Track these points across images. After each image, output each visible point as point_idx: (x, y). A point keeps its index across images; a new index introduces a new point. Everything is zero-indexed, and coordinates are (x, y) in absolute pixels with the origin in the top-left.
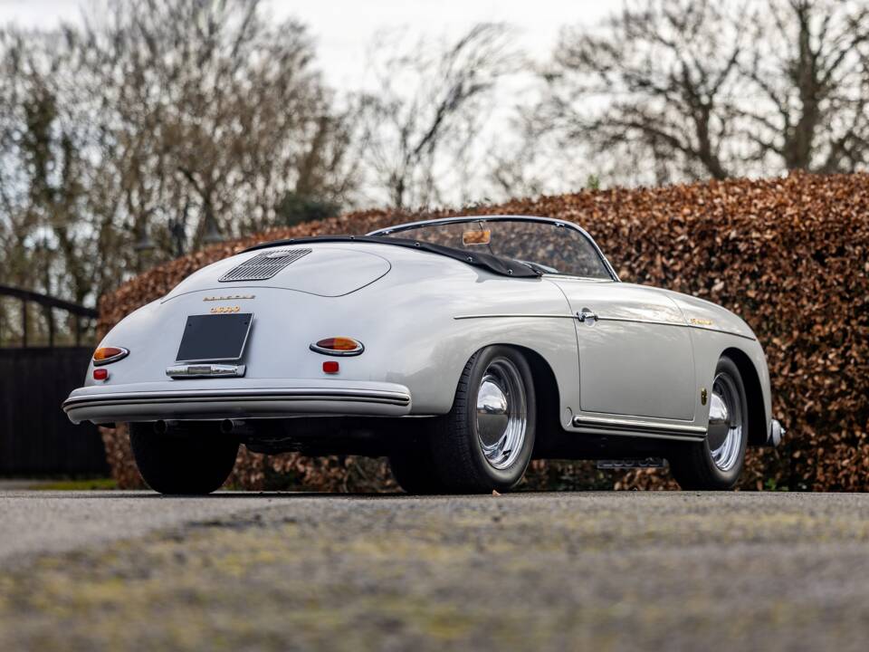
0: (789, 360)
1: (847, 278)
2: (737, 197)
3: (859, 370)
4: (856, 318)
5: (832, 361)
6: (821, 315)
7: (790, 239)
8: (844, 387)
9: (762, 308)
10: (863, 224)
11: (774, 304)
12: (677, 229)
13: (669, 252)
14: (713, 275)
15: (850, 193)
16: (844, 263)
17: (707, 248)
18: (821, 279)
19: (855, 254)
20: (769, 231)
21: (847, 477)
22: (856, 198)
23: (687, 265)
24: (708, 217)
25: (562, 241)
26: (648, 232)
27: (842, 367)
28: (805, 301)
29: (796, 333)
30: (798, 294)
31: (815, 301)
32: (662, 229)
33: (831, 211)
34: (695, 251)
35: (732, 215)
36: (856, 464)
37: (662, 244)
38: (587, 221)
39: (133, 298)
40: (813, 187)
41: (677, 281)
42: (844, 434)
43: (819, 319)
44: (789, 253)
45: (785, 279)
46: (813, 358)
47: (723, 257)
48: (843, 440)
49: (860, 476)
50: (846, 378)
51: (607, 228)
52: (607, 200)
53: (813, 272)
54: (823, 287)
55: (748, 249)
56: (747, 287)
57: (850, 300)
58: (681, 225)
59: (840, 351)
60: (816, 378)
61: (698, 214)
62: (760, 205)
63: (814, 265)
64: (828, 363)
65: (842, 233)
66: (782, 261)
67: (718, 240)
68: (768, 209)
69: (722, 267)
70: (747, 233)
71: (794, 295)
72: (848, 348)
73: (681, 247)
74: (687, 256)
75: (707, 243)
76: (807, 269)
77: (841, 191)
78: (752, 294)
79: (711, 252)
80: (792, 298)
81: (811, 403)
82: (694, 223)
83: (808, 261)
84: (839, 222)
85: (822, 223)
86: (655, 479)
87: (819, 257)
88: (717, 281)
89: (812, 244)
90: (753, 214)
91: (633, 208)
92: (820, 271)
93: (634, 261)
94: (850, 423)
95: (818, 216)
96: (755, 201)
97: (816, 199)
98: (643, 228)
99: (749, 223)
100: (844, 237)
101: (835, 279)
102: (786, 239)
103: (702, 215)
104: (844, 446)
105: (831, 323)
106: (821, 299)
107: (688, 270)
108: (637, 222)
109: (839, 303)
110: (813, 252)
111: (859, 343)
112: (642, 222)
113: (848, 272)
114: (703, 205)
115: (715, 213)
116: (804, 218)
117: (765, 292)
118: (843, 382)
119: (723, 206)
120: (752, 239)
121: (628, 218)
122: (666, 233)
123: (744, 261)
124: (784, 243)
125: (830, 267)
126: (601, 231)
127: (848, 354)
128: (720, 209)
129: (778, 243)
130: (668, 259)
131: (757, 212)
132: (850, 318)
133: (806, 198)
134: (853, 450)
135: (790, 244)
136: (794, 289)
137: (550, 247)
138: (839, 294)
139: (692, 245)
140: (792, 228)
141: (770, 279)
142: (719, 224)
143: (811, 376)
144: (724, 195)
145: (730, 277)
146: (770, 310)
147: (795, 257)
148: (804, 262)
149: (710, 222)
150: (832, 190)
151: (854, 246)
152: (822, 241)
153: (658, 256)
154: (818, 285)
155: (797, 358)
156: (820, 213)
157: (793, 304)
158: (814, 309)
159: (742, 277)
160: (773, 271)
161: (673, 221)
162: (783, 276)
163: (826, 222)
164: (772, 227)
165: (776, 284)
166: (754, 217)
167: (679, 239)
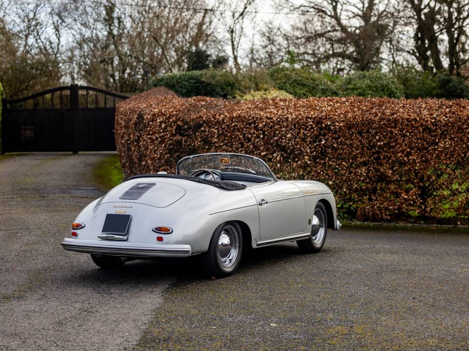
0: (348, 170)
1: (369, 141)
2: (331, 107)
3: (373, 175)
4: (373, 156)
5: (364, 171)
6: (360, 154)
7: (349, 126)
8: (368, 181)
9: (339, 151)
10: (376, 122)
11: (344, 150)
12: (309, 120)
13: (306, 128)
14: (322, 137)
15: (372, 108)
16: (369, 136)
17: (319, 128)
19: (373, 133)
20: (342, 123)
21: (368, 212)
22: (374, 111)
23: (312, 133)
24: (320, 116)
25: (269, 121)
26: (299, 120)
27: (367, 173)
29: (351, 160)
30: (352, 146)
31: (357, 149)
32: (304, 120)
33: (365, 116)
34: (315, 129)
35: (329, 116)
37: (303, 125)
38: (277, 114)
40: (359, 104)
41: (308, 139)
42: (368, 197)
43: (359, 156)
44: (349, 131)
45: (347, 141)
46: (357, 170)
47: (325, 131)
48: (367, 199)
49: (374, 212)
50: (369, 177)
51: (284, 118)
52: (285, 104)
53: (357, 138)
54: (361, 144)
55: (334, 129)
56: (334, 143)
57: (371, 150)
58: (310, 118)
59: (367, 168)
60: (358, 177)
61: (316, 115)
62: (339, 112)
63: (358, 136)
64: (362, 172)
65: (369, 124)
66: (346, 134)
67: (323, 125)
68: (341, 113)
69: (325, 135)
70: (334, 123)
71: (350, 147)
72: (370, 167)
73: (310, 127)
74: (312, 130)
75: (319, 126)
76: (355, 137)
78: (335, 145)
79: (321, 130)
80: (350, 148)
81: (356, 186)
82: (315, 118)
83: (356, 134)
84: (367, 121)
85: (361, 121)
87: (360, 133)
88: (323, 140)
89: (357, 128)
90: (336, 116)
92: (360, 138)
93: (293, 131)
94: (370, 193)
95: (359, 118)
96: (337, 110)
97: (360, 110)
98: (297, 119)
99: (335, 119)
100: (369, 126)
101: (366, 142)
103: (318, 115)
104: (368, 201)
105: (364, 157)
106: (360, 149)
107: (313, 135)
108: (294, 116)
109: (366, 151)
110: (358, 131)
111: (374, 165)
112: (296, 116)
113: (370, 139)
114: (318, 110)
115: (323, 114)
116: (354, 118)
117: (340, 145)
118: (368, 179)
119: (326, 111)
120: (336, 125)
121: (291, 114)
123: (333, 133)
124: (347, 128)
125: (364, 137)
126: (281, 119)
127: (369, 169)
128: (325, 113)
129: (345, 127)
130: (305, 131)
131: (338, 115)
132: (370, 156)
133: (356, 109)
134: (371, 203)
135: (349, 128)
136: (351, 144)
137: (264, 123)
138: (367, 147)
139: (314, 126)
140: (350, 122)
141: (342, 140)
142: (324, 119)
143: (356, 176)
145: (327, 139)
146: (342, 151)
147: (351, 133)
149: (320, 118)
151: (373, 130)
152: (361, 127)
153: (302, 130)
154: (359, 144)
155: (351, 170)
156: (361, 116)
157: (350, 150)
158: (357, 152)
159: (332, 139)
160: (343, 137)
161: (307, 117)
162: (347, 139)
163: (363, 120)
164: (343, 121)
165: (344, 142)
166: (336, 117)
167: (309, 124)
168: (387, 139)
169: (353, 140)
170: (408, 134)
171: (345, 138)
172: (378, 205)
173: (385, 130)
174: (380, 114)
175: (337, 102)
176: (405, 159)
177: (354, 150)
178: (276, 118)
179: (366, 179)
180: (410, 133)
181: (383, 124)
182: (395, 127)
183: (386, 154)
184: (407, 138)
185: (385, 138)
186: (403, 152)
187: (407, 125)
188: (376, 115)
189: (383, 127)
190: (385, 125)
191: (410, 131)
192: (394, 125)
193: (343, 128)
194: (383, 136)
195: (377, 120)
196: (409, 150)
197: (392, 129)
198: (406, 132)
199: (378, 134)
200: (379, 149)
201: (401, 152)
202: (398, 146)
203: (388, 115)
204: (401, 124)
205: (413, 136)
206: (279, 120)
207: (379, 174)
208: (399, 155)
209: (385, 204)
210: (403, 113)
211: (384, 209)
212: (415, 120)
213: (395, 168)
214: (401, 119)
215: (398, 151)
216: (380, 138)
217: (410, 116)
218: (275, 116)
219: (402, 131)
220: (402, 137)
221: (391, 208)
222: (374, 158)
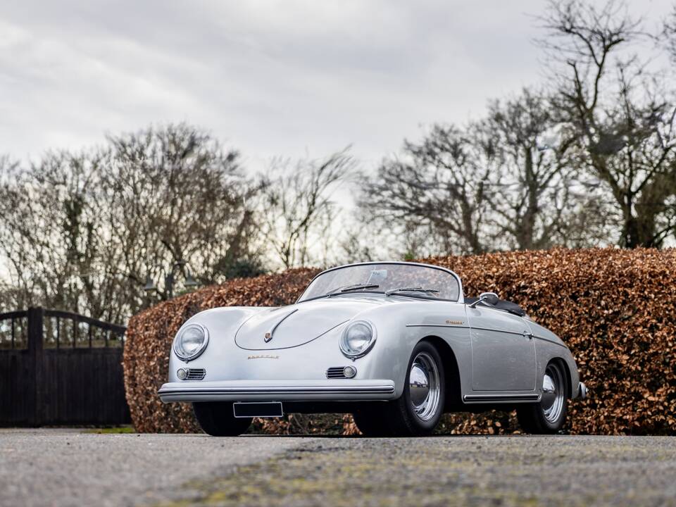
1: (590, 310)
3: (597, 364)
4: (596, 333)
5: (582, 359)
6: (575, 331)
7: (557, 286)
10: (600, 278)
12: (489, 280)
15: (592, 259)
16: (589, 301)
17: (507, 292)
18: (575, 310)
19: (595, 295)
20: (544, 282)
21: (590, 427)
22: (595, 263)
24: (508, 274)
27: (587, 362)
28: (565, 323)
30: (561, 319)
31: (571, 324)
32: (481, 280)
33: (581, 270)
35: (522, 272)
36: (596, 419)
39: (152, 319)
42: (588, 402)
43: (574, 334)
44: (556, 295)
45: (553, 310)
47: (517, 297)
48: (588, 405)
50: (590, 369)
52: (445, 263)
53: (570, 306)
54: (576, 315)
55: (532, 292)
57: (592, 323)
59: (586, 353)
61: (501, 272)
62: (538, 267)
63: (571, 302)
64: (579, 359)
65: (588, 282)
66: (552, 299)
67: (514, 287)
68: (543, 268)
70: (531, 283)
72: (591, 351)
75: (507, 289)
76: (567, 304)
77: (586, 258)
78: (534, 319)
79: (510, 294)
80: (558, 321)
82: (499, 276)
83: (567, 300)
84: (586, 276)
85: (575, 277)
86: (475, 428)
87: (574, 297)
89: (570, 290)
91: (462, 267)
92: (574, 306)
94: (592, 395)
95: (573, 273)
96: (535, 264)
97: (571, 263)
98: (469, 280)
99: (532, 277)
100: (589, 286)
101: (583, 310)
102: (554, 287)
103: (504, 272)
104: (588, 409)
105: (581, 336)
106: (575, 322)
108: (465, 276)
109: (586, 324)
110: (570, 294)
111: (598, 348)
112: (468, 276)
113: (591, 306)
114: (504, 266)
115: (512, 271)
116: (565, 274)
117: (541, 318)
118: (588, 371)
119: (516, 267)
120: (534, 286)
122: (482, 282)
123: (529, 300)
124: (553, 289)
125: (580, 303)
126: (444, 281)
127: (591, 354)
128: (515, 269)
129: (549, 289)
131: (537, 270)
132: (592, 333)
133: (564, 262)
134: (594, 411)
135: (557, 290)
136: (559, 316)
138: (586, 319)
139: (498, 290)
140: (558, 280)
141: (545, 310)
142: (514, 278)
144: (516, 260)
147: (560, 297)
148: (565, 300)
149: (509, 276)
150: (580, 258)
151: (595, 291)
152: (575, 287)
154: (573, 314)
156: (574, 271)
157: (559, 325)
158: (571, 328)
159: (528, 309)
160: (547, 305)
161: (487, 275)
162: (552, 308)
163: (578, 276)
164: (546, 280)
165: (548, 313)
166: (535, 273)
167: (490, 286)
168: (620, 305)
169: (562, 308)
170: (653, 296)
171: (550, 306)
172: (606, 414)
173: (615, 291)
174: (605, 267)
175: (533, 255)
176: (650, 335)
177: (566, 324)
178: (435, 280)
179: (586, 372)
180: (655, 294)
181: (611, 282)
182: (631, 286)
183: (618, 329)
184: (651, 303)
185: (615, 304)
186: (644, 324)
187: (650, 282)
188: (600, 268)
189: (611, 286)
190: (616, 282)
191: (656, 290)
192: (629, 282)
193: (547, 290)
194: (613, 300)
195: (601, 275)
196: (654, 321)
197: (626, 289)
198: (650, 292)
199: (604, 298)
200: (605, 322)
201: (641, 324)
202: (638, 315)
203: (619, 268)
204: (641, 280)
205: (660, 299)
206: (440, 282)
207: (607, 362)
208: (640, 329)
209: (618, 411)
210: (642, 265)
211: (615, 420)
212: (663, 273)
213: (633, 352)
214: (639, 273)
215: (637, 323)
216: (606, 305)
217: (654, 267)
218: (433, 278)
219: (643, 292)
220: (642, 300)
221: (628, 417)
222: (599, 336)
